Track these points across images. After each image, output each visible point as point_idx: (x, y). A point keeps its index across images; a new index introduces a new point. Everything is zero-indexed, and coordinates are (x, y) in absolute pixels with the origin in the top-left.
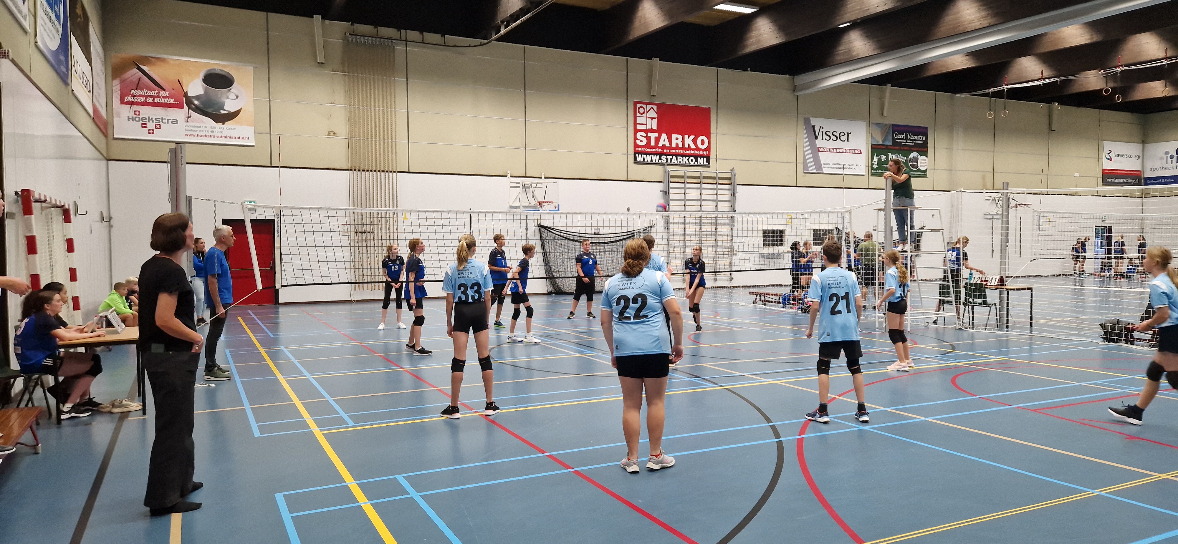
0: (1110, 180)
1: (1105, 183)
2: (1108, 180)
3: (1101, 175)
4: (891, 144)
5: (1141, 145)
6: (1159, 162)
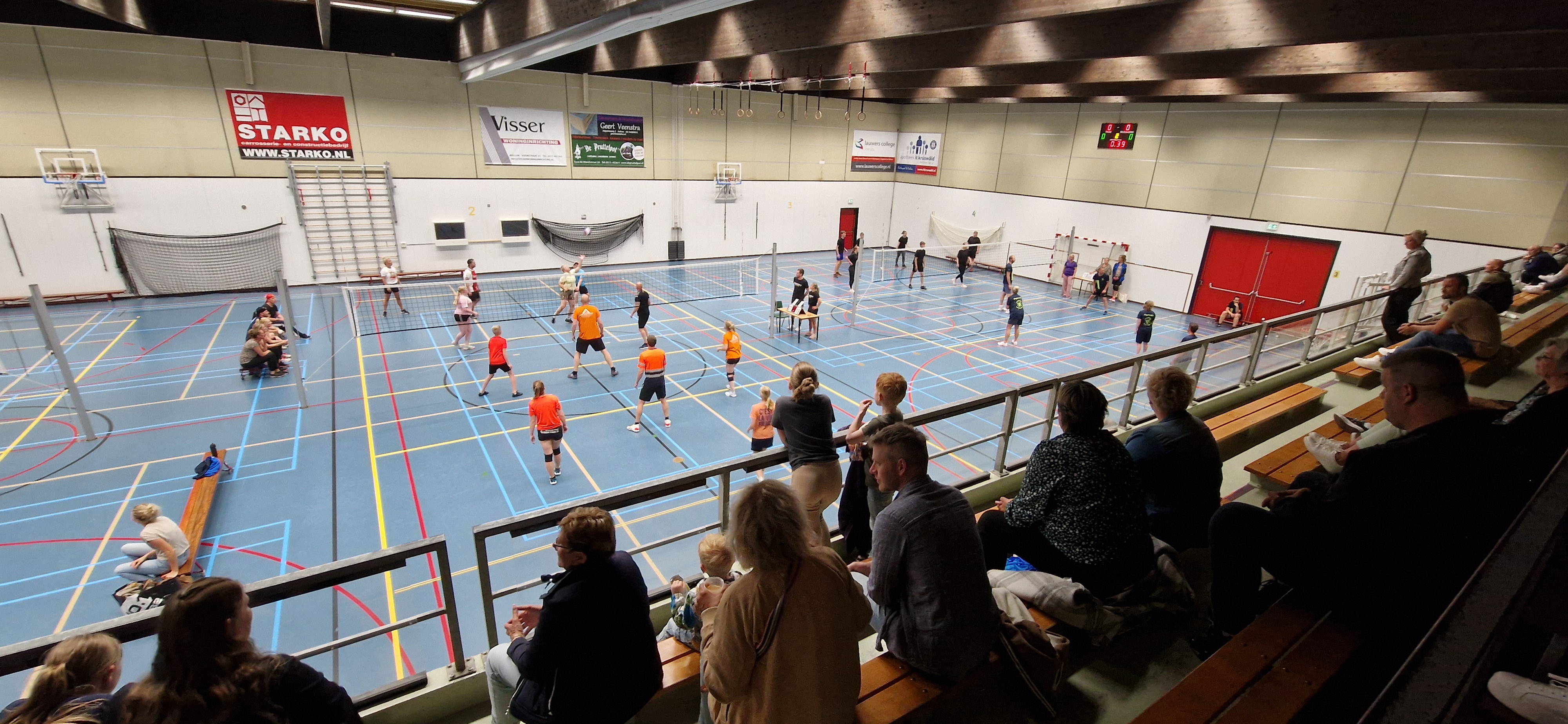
0: (860, 166)
1: (854, 169)
2: (857, 166)
3: (850, 162)
4: (597, 134)
5: (896, 133)
6: (906, 150)
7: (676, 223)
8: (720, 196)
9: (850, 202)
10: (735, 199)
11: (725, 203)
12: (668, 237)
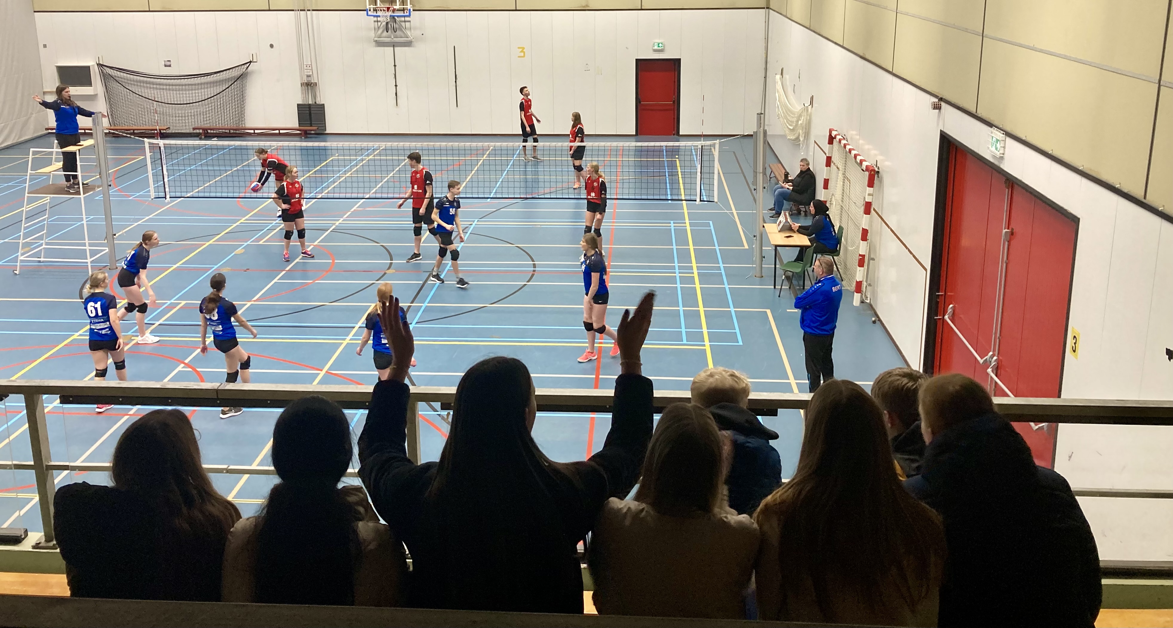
7: (308, 76)
8: (382, 35)
9: (656, 47)
10: (413, 41)
11: (394, 46)
12: (298, 97)
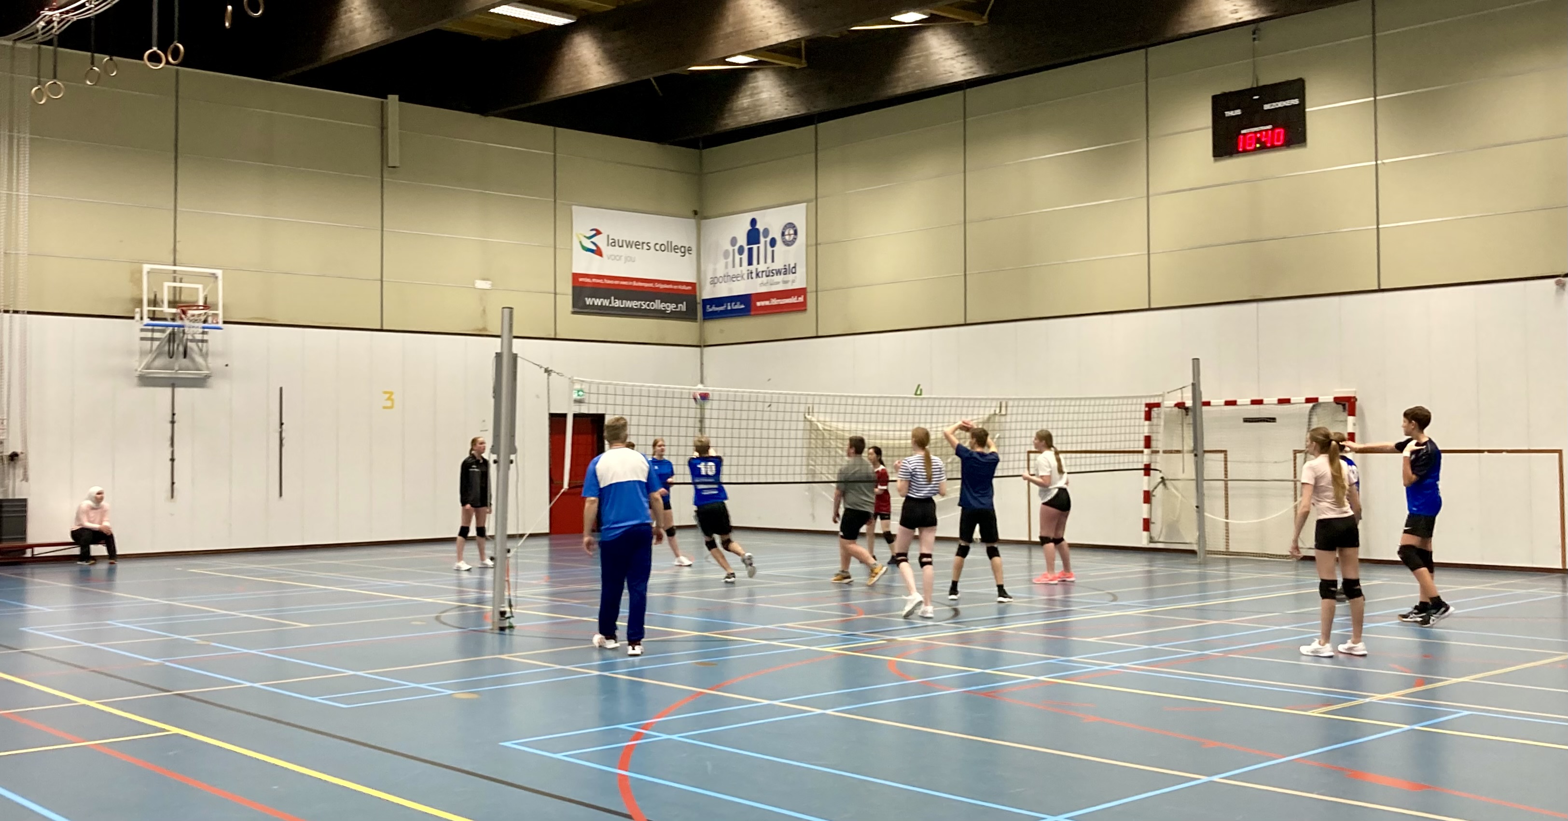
0: (598, 302)
1: (579, 307)
2: (589, 301)
3: (566, 288)
5: (693, 221)
6: (722, 262)
8: (159, 362)
9: (577, 397)
10: (207, 377)
11: (173, 386)
